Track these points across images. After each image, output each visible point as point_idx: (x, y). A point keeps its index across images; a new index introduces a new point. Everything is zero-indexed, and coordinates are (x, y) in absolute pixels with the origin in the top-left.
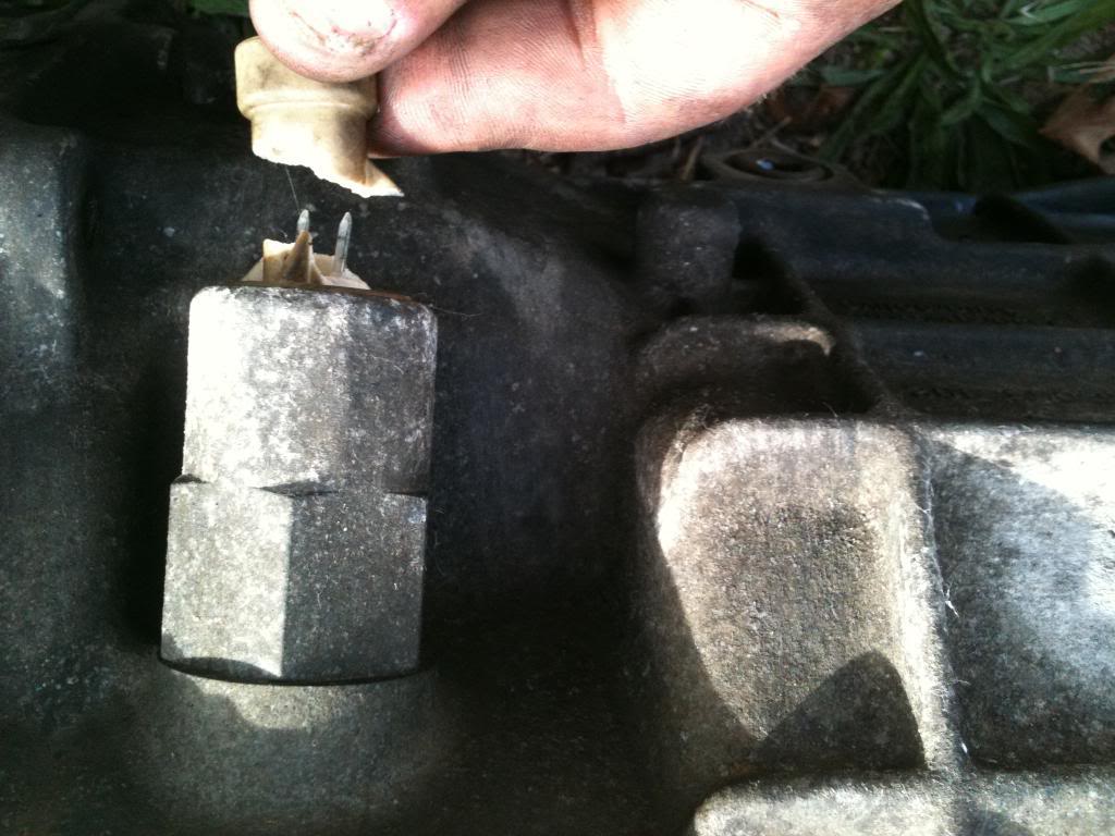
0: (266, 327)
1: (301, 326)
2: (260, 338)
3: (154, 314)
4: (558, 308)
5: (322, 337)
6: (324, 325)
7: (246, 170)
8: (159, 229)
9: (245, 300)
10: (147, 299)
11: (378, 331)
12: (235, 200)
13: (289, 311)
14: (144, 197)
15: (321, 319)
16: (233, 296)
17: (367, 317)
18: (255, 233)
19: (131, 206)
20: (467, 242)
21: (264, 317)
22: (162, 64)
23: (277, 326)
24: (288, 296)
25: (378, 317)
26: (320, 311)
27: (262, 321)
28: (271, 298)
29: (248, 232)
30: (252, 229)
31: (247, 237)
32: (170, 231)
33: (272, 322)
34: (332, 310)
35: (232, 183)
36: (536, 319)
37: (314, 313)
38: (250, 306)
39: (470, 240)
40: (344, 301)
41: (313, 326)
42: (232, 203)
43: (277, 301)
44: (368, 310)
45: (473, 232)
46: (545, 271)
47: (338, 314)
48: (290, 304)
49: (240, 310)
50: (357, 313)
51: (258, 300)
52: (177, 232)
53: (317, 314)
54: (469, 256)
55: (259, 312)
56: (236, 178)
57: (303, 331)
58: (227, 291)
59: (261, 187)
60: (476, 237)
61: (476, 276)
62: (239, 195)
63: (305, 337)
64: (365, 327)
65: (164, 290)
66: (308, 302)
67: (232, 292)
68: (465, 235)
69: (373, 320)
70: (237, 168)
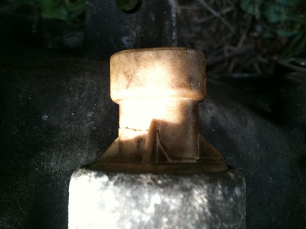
0: (143, 211)
1: (172, 208)
2: (138, 221)
3: (36, 169)
4: (258, 145)
5: (189, 216)
6: (190, 205)
7: (86, 80)
8: (39, 116)
9: (123, 187)
10: (32, 160)
11: (226, 202)
12: (82, 96)
13: (162, 196)
14: (30, 99)
15: (188, 200)
16: (112, 183)
17: (220, 192)
18: (94, 115)
19: (22, 104)
20: (207, 112)
21: (140, 202)
22: (34, 31)
23: (151, 210)
24: (160, 182)
25: (226, 192)
26: (186, 194)
27: (139, 207)
28: (145, 185)
29: (90, 115)
30: (92, 113)
31: (90, 117)
32: (45, 117)
33: (147, 206)
34: (196, 192)
35: (80, 88)
36: (249, 153)
37: (181, 196)
38: (128, 193)
39: (209, 111)
40: (203, 182)
41: (182, 208)
42: (80, 99)
43: (151, 187)
44: (220, 186)
45: (209, 106)
46: (248, 125)
47: (200, 194)
48: (162, 190)
49: (118, 195)
50: (213, 192)
51: (134, 187)
52: (49, 117)
53: (185, 196)
54: (209, 119)
55: (136, 198)
56: (81, 84)
57: (173, 212)
58: (105, 178)
59: (96, 89)
60: (211, 109)
61: (214, 130)
62: (84, 94)
63: (176, 218)
64: (219, 201)
65: (42, 154)
66: (176, 187)
67: (110, 179)
68: (206, 108)
69: (224, 194)
70: (82, 79)
